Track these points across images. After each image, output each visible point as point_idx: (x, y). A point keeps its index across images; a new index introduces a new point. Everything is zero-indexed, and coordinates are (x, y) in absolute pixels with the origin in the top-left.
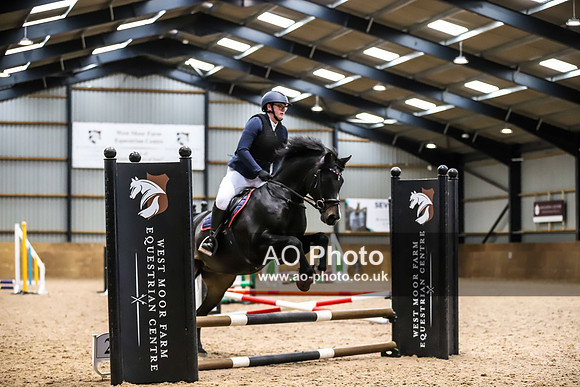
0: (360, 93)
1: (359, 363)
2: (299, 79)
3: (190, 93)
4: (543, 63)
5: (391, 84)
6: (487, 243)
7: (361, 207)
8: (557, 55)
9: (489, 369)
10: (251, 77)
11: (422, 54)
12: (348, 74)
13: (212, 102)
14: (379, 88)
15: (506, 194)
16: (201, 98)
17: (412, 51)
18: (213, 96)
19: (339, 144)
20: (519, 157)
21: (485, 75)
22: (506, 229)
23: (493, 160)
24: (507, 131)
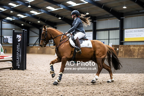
0: (7, 13)
1: (5, 71)
4: (47, 8)
5: (14, 11)
6: (34, 46)
7: (7, 38)
8: (50, 6)
9: (33, 73)
11: (21, 5)
12: (5, 9)
14: (12, 12)
15: (38, 35)
17: (19, 4)
19: (2, 24)
20: (41, 27)
21: (35, 10)
22: (38, 43)
23: (36, 28)
24: (39, 22)
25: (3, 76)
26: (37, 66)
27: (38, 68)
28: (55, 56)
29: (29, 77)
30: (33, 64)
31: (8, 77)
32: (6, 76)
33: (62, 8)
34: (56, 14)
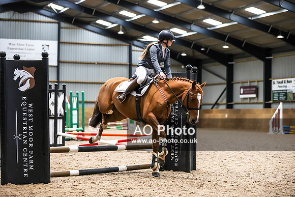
0: (145, 24)
1: (141, 174)
2: (111, 16)
3: (50, 22)
4: (247, 10)
5: (163, 19)
6: (214, 109)
8: (255, 5)
9: (213, 179)
10: (84, 14)
11: (180, 3)
12: (138, 13)
13: (62, 28)
14: (156, 22)
15: (225, 82)
16: (56, 25)
17: (175, 1)
18: (63, 24)
19: (133, 52)
20: (233, 61)
21: (214, 15)
22: (225, 101)
23: (218, 63)
24: (226, 47)
25: (136, 187)
26: (224, 161)
27: (227, 167)
28: (268, 134)
29: (204, 190)
30: (212, 155)
31: (150, 190)
32: (144, 187)
33: (286, 10)
34: (270, 27)
